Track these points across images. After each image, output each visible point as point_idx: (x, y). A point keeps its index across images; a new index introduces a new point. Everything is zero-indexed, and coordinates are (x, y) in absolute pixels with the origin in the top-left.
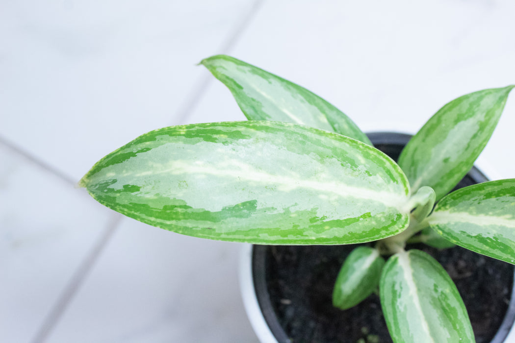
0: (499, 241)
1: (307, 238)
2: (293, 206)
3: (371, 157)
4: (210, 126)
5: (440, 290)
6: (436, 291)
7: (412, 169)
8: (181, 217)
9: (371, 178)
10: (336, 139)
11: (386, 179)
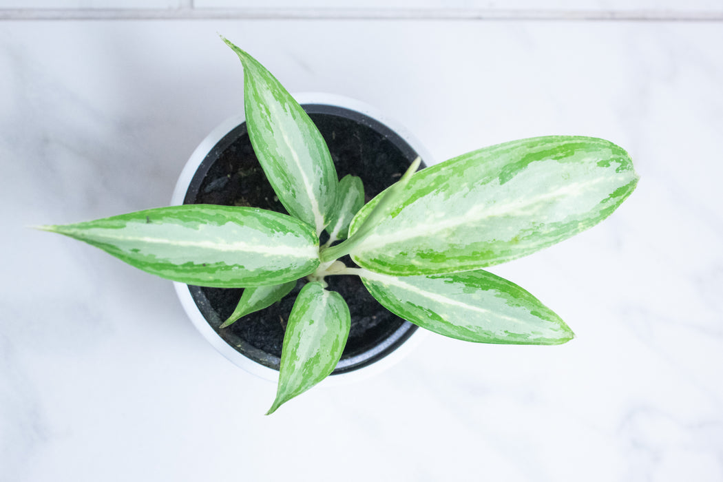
0: (270, 229)
1: (449, 167)
2: (467, 194)
3: (407, 268)
4: (559, 239)
5: (291, 192)
6: (293, 191)
7: (336, 312)
8: (558, 149)
9: (400, 251)
10: (446, 269)
11: (384, 257)
